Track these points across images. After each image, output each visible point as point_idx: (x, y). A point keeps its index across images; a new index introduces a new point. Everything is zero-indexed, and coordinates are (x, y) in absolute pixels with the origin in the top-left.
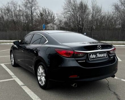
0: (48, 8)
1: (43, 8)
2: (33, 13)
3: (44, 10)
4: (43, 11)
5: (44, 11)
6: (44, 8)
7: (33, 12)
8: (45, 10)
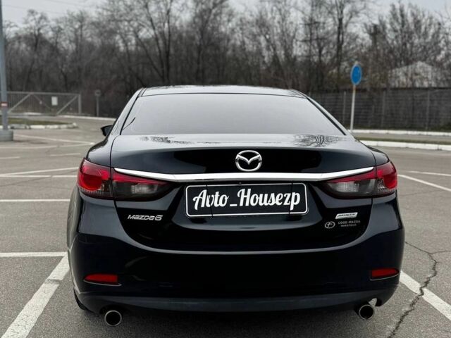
0: (413, 4)
1: (393, 6)
2: (346, 26)
3: (398, 11)
4: (394, 15)
5: (399, 16)
6: (397, 6)
7: (344, 22)
8: (402, 10)
